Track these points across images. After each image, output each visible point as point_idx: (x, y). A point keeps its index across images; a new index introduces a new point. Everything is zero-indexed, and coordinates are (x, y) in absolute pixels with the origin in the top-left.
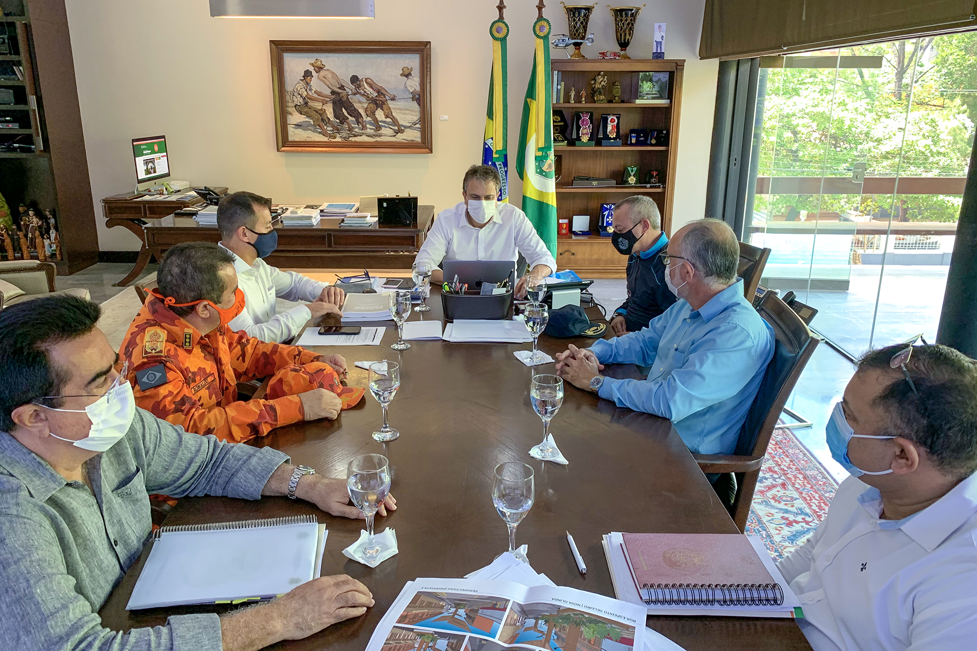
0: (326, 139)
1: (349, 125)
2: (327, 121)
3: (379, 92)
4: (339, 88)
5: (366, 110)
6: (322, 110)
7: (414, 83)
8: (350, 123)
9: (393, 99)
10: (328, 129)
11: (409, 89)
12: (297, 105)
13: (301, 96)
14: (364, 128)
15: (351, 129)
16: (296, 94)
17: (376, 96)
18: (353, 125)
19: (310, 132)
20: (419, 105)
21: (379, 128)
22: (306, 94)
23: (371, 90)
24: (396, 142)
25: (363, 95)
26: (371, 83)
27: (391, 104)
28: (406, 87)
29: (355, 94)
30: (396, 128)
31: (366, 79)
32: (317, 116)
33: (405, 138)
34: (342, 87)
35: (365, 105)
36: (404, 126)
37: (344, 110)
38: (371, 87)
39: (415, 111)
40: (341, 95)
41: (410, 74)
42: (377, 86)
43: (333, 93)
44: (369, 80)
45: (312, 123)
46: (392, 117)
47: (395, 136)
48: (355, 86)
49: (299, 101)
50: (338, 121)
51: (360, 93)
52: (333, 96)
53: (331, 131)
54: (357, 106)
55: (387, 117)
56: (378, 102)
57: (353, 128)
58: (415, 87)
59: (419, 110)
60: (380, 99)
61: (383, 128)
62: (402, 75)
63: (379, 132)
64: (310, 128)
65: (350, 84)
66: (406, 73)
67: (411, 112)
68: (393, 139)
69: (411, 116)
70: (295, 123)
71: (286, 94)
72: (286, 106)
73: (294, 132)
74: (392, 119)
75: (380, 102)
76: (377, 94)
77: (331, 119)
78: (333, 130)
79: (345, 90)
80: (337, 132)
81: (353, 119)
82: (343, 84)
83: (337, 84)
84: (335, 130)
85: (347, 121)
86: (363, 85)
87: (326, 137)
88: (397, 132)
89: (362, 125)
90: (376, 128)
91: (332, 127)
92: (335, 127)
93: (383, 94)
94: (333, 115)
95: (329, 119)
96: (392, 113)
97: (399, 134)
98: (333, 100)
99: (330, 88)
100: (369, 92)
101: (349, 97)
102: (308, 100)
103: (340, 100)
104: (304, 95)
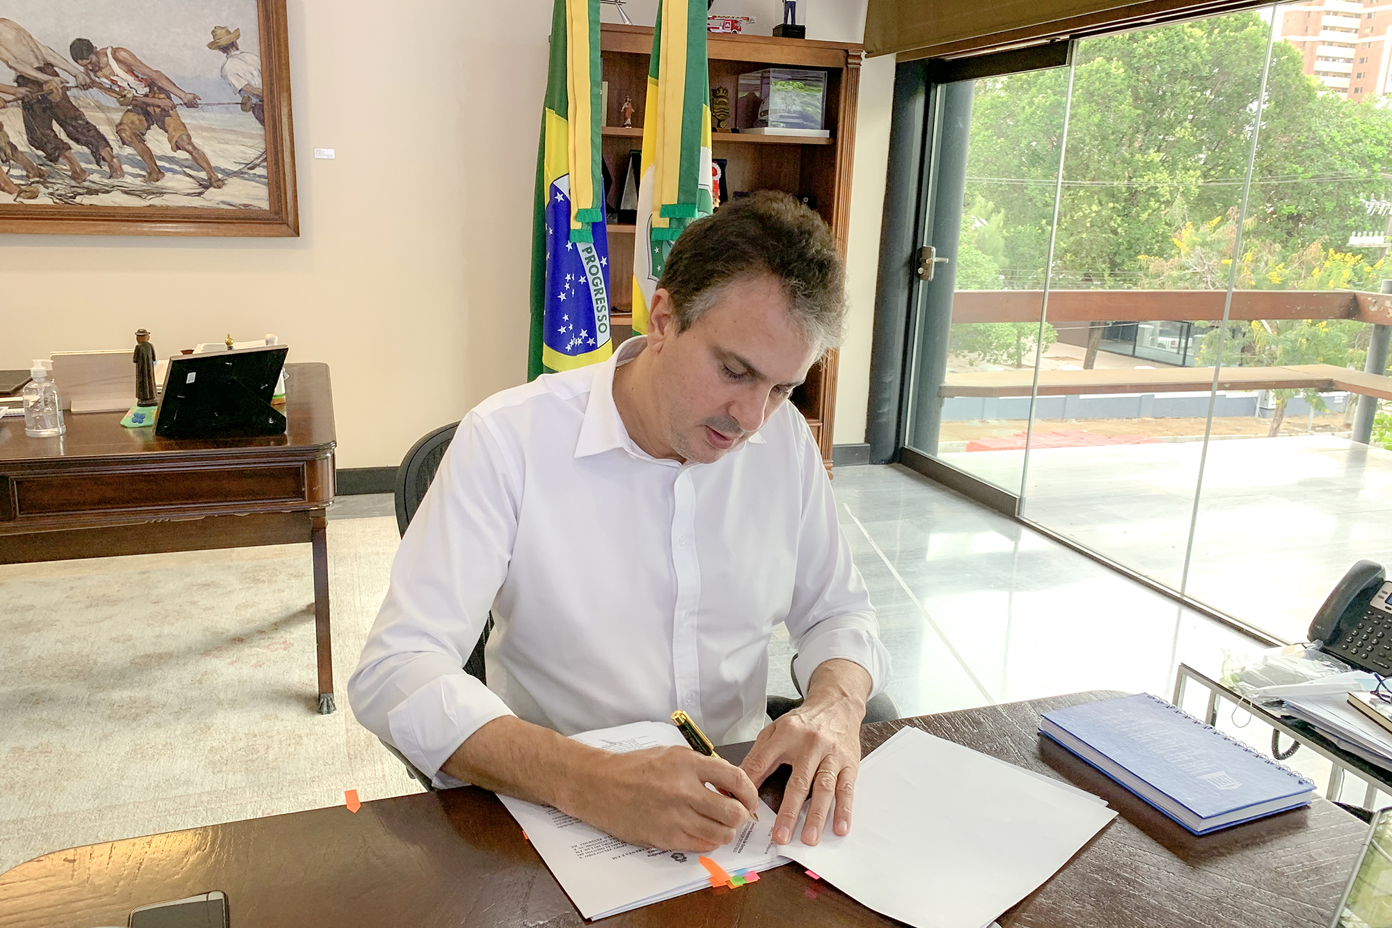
0: (7, 199)
1: (70, 161)
2: (9, 151)
3: (151, 84)
4: (39, 69)
5: (119, 129)
7: (246, 69)
8: (77, 158)
9: (192, 104)
10: (13, 172)
11: (233, 81)
14: (115, 172)
15: (78, 175)
17: (146, 95)
18: (84, 165)
20: (262, 122)
21: (155, 173)
23: (131, 79)
24: (203, 209)
25: (110, 90)
26: (130, 60)
27: (186, 116)
28: (224, 77)
29: (85, 87)
30: (203, 175)
31: (115, 51)
33: (228, 199)
34: (47, 68)
35: (117, 117)
36: (223, 171)
37: (56, 127)
38: (131, 71)
39: (252, 137)
40: (45, 88)
41: (233, 45)
42: (147, 71)
43: (22, 80)
44: (122, 53)
46: (190, 148)
47: (200, 194)
48: (85, 66)
50: (40, 153)
51: (100, 86)
52: (23, 90)
53: (21, 177)
54: (92, 116)
55: (177, 147)
56: (150, 109)
57: (83, 171)
58: (249, 77)
59: (262, 132)
60: (156, 101)
61: (168, 175)
62: (211, 46)
63: (159, 183)
65: (71, 61)
66: (224, 41)
67: (240, 139)
68: (197, 202)
69: (242, 148)
74: (190, 153)
75: (158, 110)
76: (147, 90)
77: (20, 148)
78: (27, 176)
79: (58, 75)
80: (38, 182)
81: (86, 150)
82: (51, 60)
83: (33, 59)
84: (34, 177)
85: (67, 154)
86: (108, 64)
87: (11, 193)
88: (205, 185)
89: (111, 167)
90: (150, 174)
91: (25, 168)
92: (33, 168)
93: (161, 89)
94: (25, 137)
95: (14, 148)
96: (189, 137)
97: (212, 189)
98: (22, 99)
99: (11, 67)
100: (125, 85)
101: (68, 93)
103: (45, 99)
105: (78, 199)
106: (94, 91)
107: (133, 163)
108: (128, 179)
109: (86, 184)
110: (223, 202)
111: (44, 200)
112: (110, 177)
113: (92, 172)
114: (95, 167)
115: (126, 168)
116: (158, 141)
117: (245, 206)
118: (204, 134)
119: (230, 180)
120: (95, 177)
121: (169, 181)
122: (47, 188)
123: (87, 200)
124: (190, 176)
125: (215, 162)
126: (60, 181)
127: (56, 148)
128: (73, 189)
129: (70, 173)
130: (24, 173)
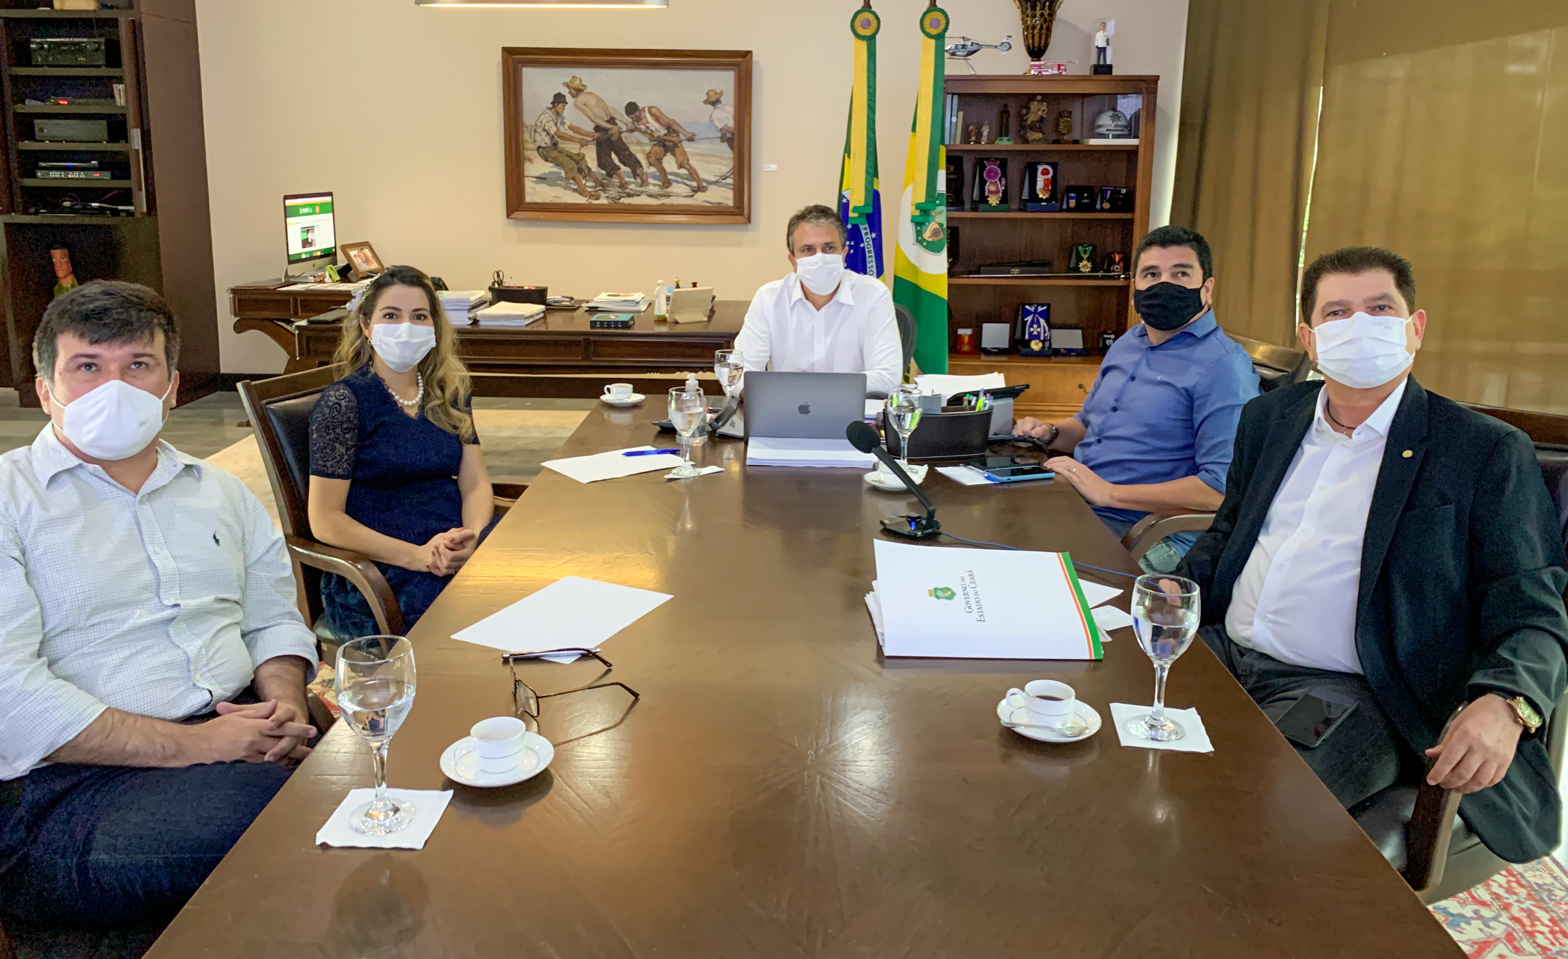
1: (620, 177)
2: (587, 171)
3: (669, 128)
4: (607, 121)
5: (648, 156)
6: (578, 155)
7: (725, 116)
8: (623, 175)
9: (691, 139)
10: (590, 184)
11: (717, 124)
13: (548, 134)
14: (644, 183)
15: (623, 185)
16: (539, 130)
17: (665, 135)
18: (627, 179)
19: (559, 188)
20: (732, 148)
21: (667, 183)
22: (555, 129)
23: (657, 125)
24: (693, 206)
25: (645, 133)
26: (658, 113)
27: (688, 147)
28: (711, 121)
29: (631, 131)
30: (694, 184)
31: (650, 108)
32: (572, 164)
33: (709, 199)
34: (612, 120)
35: (648, 149)
36: (707, 181)
37: (613, 156)
38: (657, 119)
40: (610, 133)
41: (718, 101)
42: (667, 119)
43: (598, 128)
44: (654, 109)
45: (563, 175)
46: (688, 167)
47: (692, 196)
48: (632, 118)
49: (544, 140)
50: (604, 172)
51: (640, 130)
52: (597, 135)
53: (591, 187)
54: (634, 149)
55: (681, 166)
56: (667, 143)
57: (626, 183)
58: (727, 120)
60: (670, 138)
62: (706, 102)
63: (668, 190)
65: (624, 114)
66: (713, 99)
67: (719, 160)
68: (689, 201)
69: (719, 166)
70: (537, 175)
71: (524, 129)
72: (524, 149)
73: (534, 188)
74: (688, 170)
75: (671, 144)
76: (666, 131)
77: (593, 169)
78: (595, 187)
79: (616, 124)
80: (601, 190)
81: (628, 169)
82: (614, 116)
83: (604, 116)
84: (599, 187)
85: (618, 172)
86: (645, 117)
87: (585, 196)
88: (695, 190)
89: (642, 180)
90: (663, 184)
91: (595, 181)
92: (598, 180)
93: (675, 131)
94: (596, 162)
95: (589, 169)
96: (688, 160)
97: (699, 193)
98: (597, 140)
99: (592, 121)
100: (653, 129)
101: (622, 135)
102: (559, 140)
103: (609, 139)
104: (552, 132)
105: (622, 200)
106: (636, 134)
107: (655, 178)
108: (651, 187)
109: (627, 191)
110: (706, 201)
111: (603, 201)
112: (641, 186)
113: (631, 183)
114: (632, 180)
115: (651, 180)
116: (670, 163)
117: (719, 203)
118: (698, 158)
119: (712, 188)
120: (632, 186)
121: (675, 188)
123: (626, 201)
124: (687, 185)
125: (702, 175)
127: (612, 169)
129: (619, 184)
130: (594, 184)
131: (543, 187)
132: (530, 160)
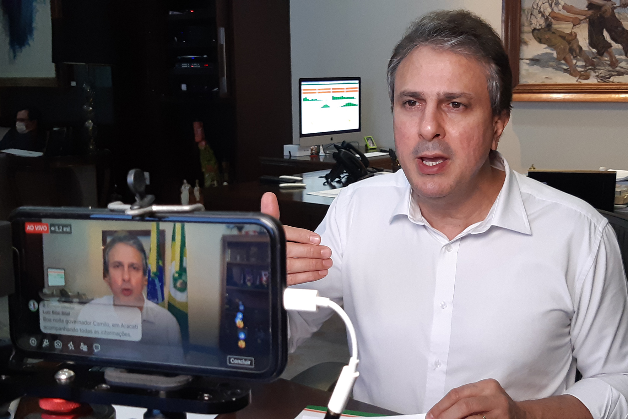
0: (572, 80)
1: (611, 56)
6: (571, 34)
8: (614, 52)
10: (580, 63)
12: (535, 29)
13: (543, 15)
15: (614, 63)
16: (536, 12)
18: (617, 57)
19: (550, 69)
22: (549, 10)
29: (625, 6)
32: (563, 45)
37: (605, 34)
40: (603, 9)
43: (591, 6)
45: (555, 55)
49: (539, 22)
50: (594, 50)
52: (590, 12)
53: (582, 67)
57: (618, 61)
64: (551, 63)
70: (530, 57)
71: (522, 13)
72: (521, 32)
73: (527, 70)
77: (584, 49)
78: (585, 66)
80: (591, 69)
81: (620, 46)
84: (589, 66)
85: (609, 50)
87: (575, 77)
91: (585, 60)
92: (589, 59)
94: (587, 41)
95: (581, 48)
98: (589, 18)
101: (615, 11)
102: (553, 20)
103: (602, 17)
104: (547, 14)
105: (612, 79)
111: (593, 80)
122: (595, 72)
126: (603, 68)
127: (603, 47)
128: (609, 73)
129: (609, 62)
130: (584, 64)
131: (536, 69)
132: (526, 43)
